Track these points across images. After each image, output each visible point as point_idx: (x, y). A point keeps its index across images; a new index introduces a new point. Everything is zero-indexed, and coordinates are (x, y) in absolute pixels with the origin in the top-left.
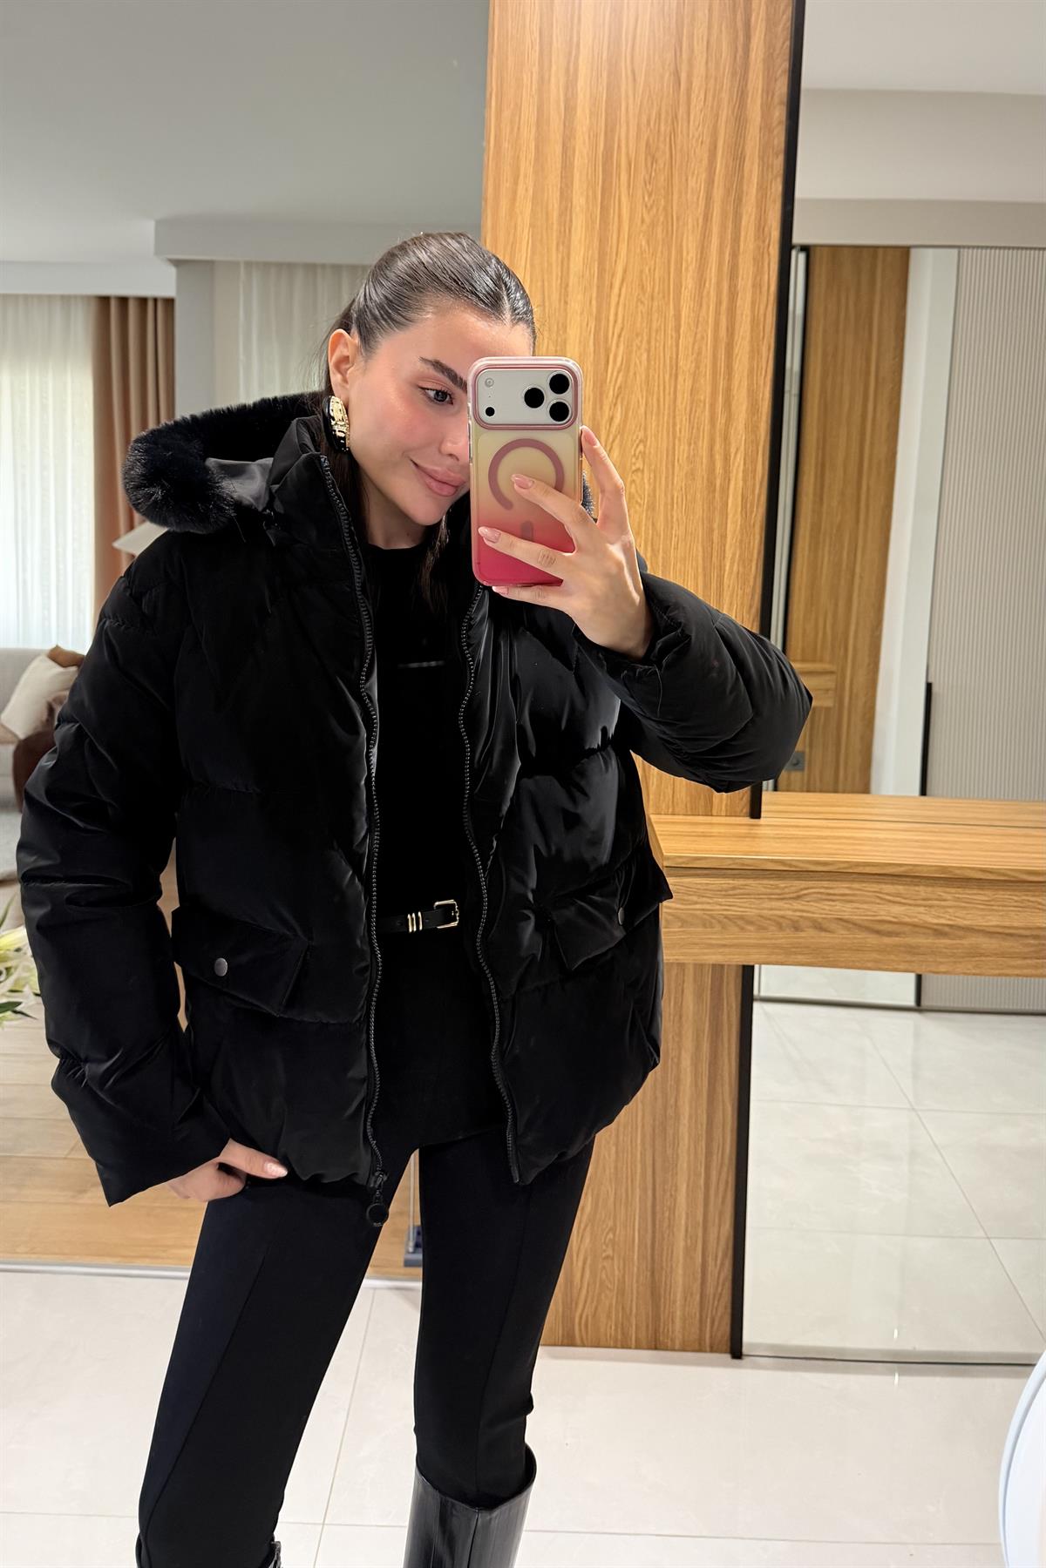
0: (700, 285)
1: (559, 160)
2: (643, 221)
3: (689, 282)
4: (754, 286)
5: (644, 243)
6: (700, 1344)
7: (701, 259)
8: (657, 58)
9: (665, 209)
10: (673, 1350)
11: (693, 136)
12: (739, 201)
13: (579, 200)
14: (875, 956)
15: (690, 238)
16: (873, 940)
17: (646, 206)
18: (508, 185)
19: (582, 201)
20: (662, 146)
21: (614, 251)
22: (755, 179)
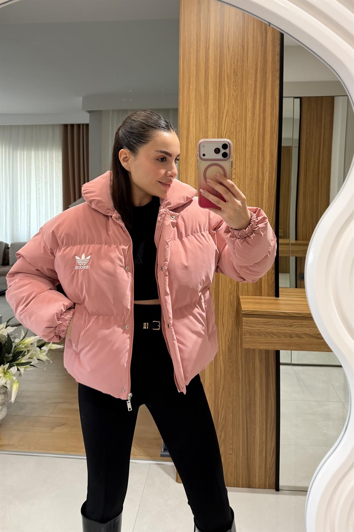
0: (253, 116)
1: (204, 76)
2: (233, 95)
3: (249, 114)
4: (271, 115)
5: (234, 103)
6: (265, 486)
7: (253, 107)
8: (236, 42)
9: (241, 91)
10: (255, 488)
11: (249, 66)
12: (265, 87)
13: (211, 89)
14: (317, 346)
15: (249, 100)
16: (316, 340)
17: (234, 90)
18: (187, 85)
19: (212, 90)
20: (239, 70)
21: (223, 106)
22: (270, 80)
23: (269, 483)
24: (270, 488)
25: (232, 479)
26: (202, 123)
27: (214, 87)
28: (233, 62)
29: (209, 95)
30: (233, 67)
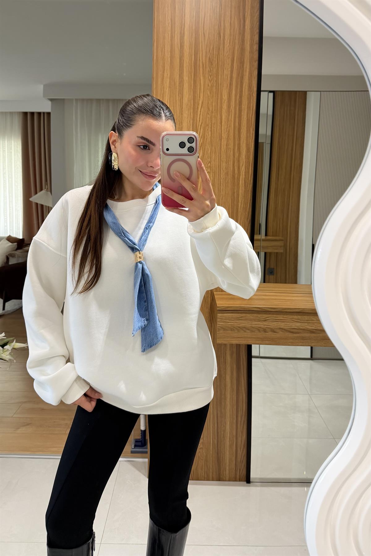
0: (229, 108)
1: (178, 64)
2: (208, 85)
3: (225, 106)
4: (248, 107)
5: (209, 93)
6: (235, 478)
7: (229, 99)
8: (212, 28)
9: (216, 81)
10: (226, 481)
11: (226, 56)
12: (242, 78)
13: (186, 78)
14: (291, 341)
15: (225, 91)
16: (291, 335)
17: (209, 80)
18: (161, 73)
19: (187, 78)
20: (214, 59)
21: (199, 96)
22: (248, 70)
23: (239, 476)
24: (240, 480)
25: (203, 473)
26: (176, 113)
27: (189, 75)
28: (208, 50)
29: (184, 83)
30: (209, 56)
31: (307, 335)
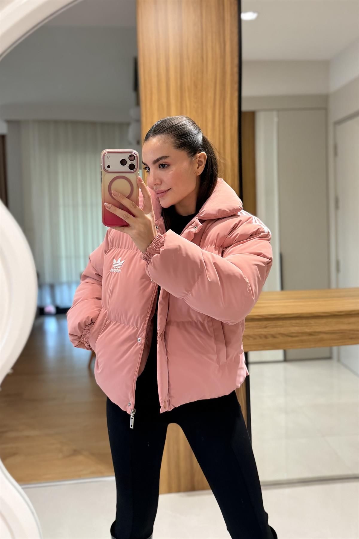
7: (213, 117)
9: (201, 103)
11: (209, 79)
12: (224, 99)
15: (209, 111)
17: (195, 102)
18: (149, 97)
22: (229, 92)
28: (193, 74)
30: (193, 79)
31: (305, 338)
